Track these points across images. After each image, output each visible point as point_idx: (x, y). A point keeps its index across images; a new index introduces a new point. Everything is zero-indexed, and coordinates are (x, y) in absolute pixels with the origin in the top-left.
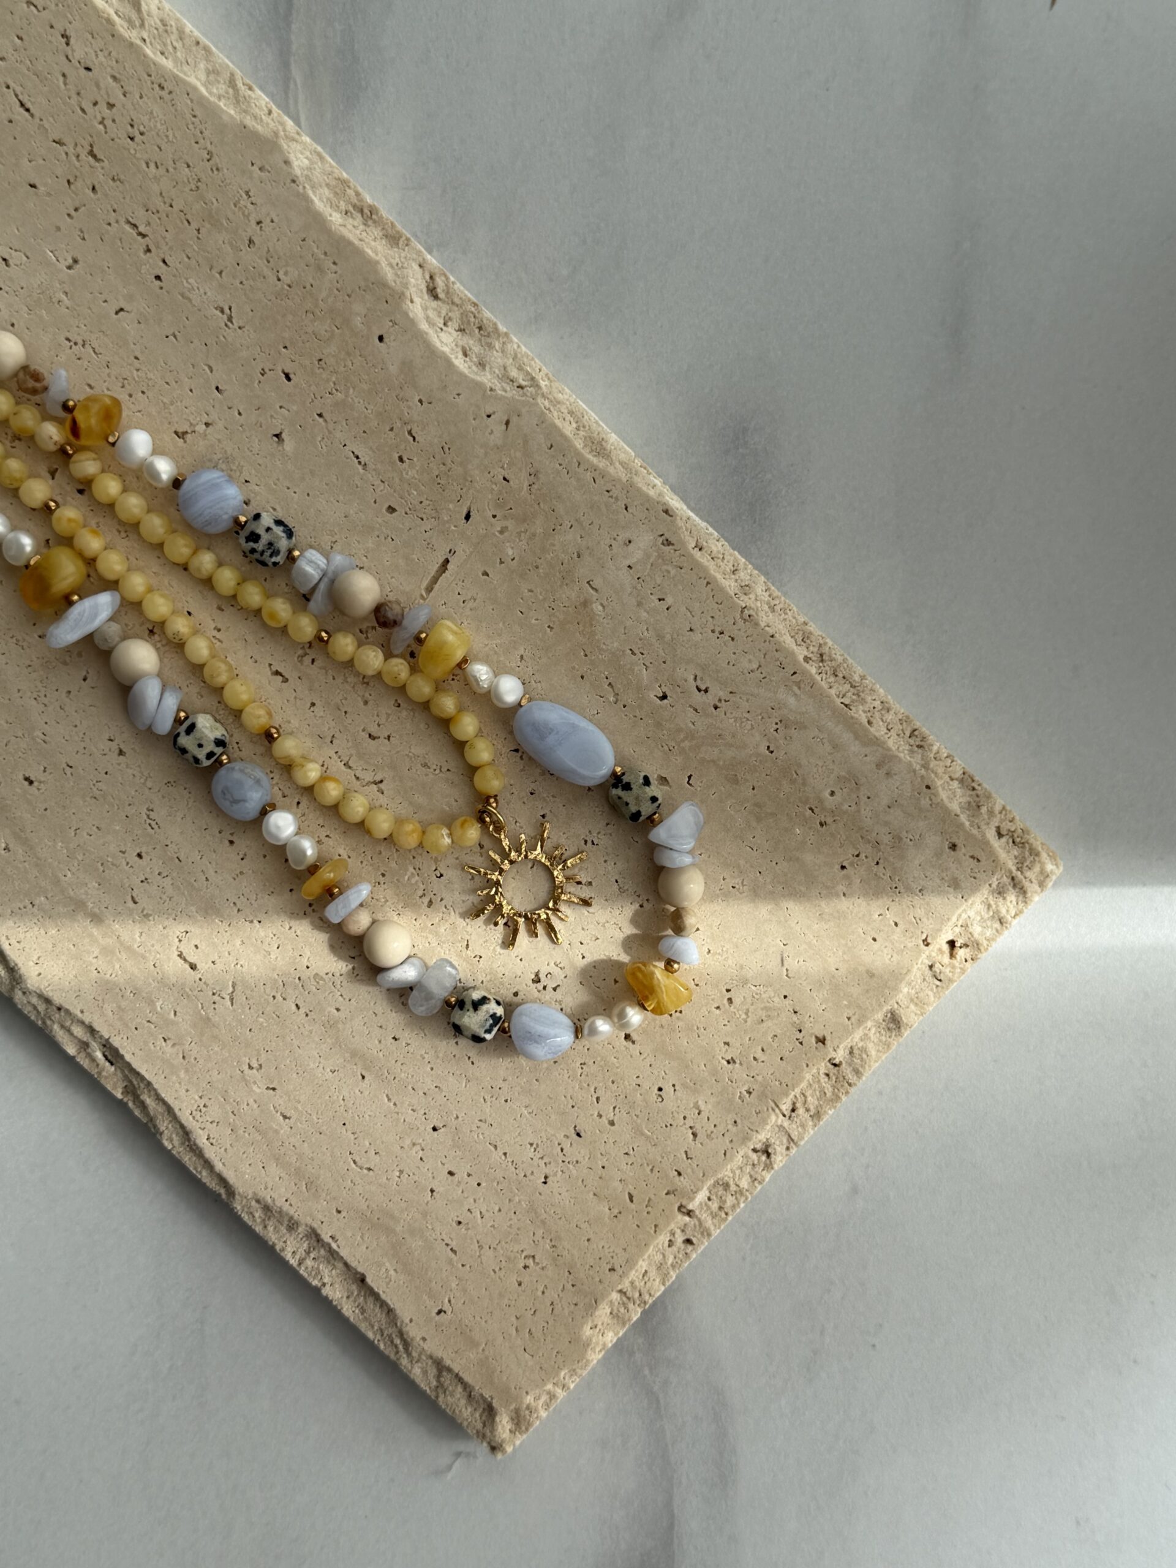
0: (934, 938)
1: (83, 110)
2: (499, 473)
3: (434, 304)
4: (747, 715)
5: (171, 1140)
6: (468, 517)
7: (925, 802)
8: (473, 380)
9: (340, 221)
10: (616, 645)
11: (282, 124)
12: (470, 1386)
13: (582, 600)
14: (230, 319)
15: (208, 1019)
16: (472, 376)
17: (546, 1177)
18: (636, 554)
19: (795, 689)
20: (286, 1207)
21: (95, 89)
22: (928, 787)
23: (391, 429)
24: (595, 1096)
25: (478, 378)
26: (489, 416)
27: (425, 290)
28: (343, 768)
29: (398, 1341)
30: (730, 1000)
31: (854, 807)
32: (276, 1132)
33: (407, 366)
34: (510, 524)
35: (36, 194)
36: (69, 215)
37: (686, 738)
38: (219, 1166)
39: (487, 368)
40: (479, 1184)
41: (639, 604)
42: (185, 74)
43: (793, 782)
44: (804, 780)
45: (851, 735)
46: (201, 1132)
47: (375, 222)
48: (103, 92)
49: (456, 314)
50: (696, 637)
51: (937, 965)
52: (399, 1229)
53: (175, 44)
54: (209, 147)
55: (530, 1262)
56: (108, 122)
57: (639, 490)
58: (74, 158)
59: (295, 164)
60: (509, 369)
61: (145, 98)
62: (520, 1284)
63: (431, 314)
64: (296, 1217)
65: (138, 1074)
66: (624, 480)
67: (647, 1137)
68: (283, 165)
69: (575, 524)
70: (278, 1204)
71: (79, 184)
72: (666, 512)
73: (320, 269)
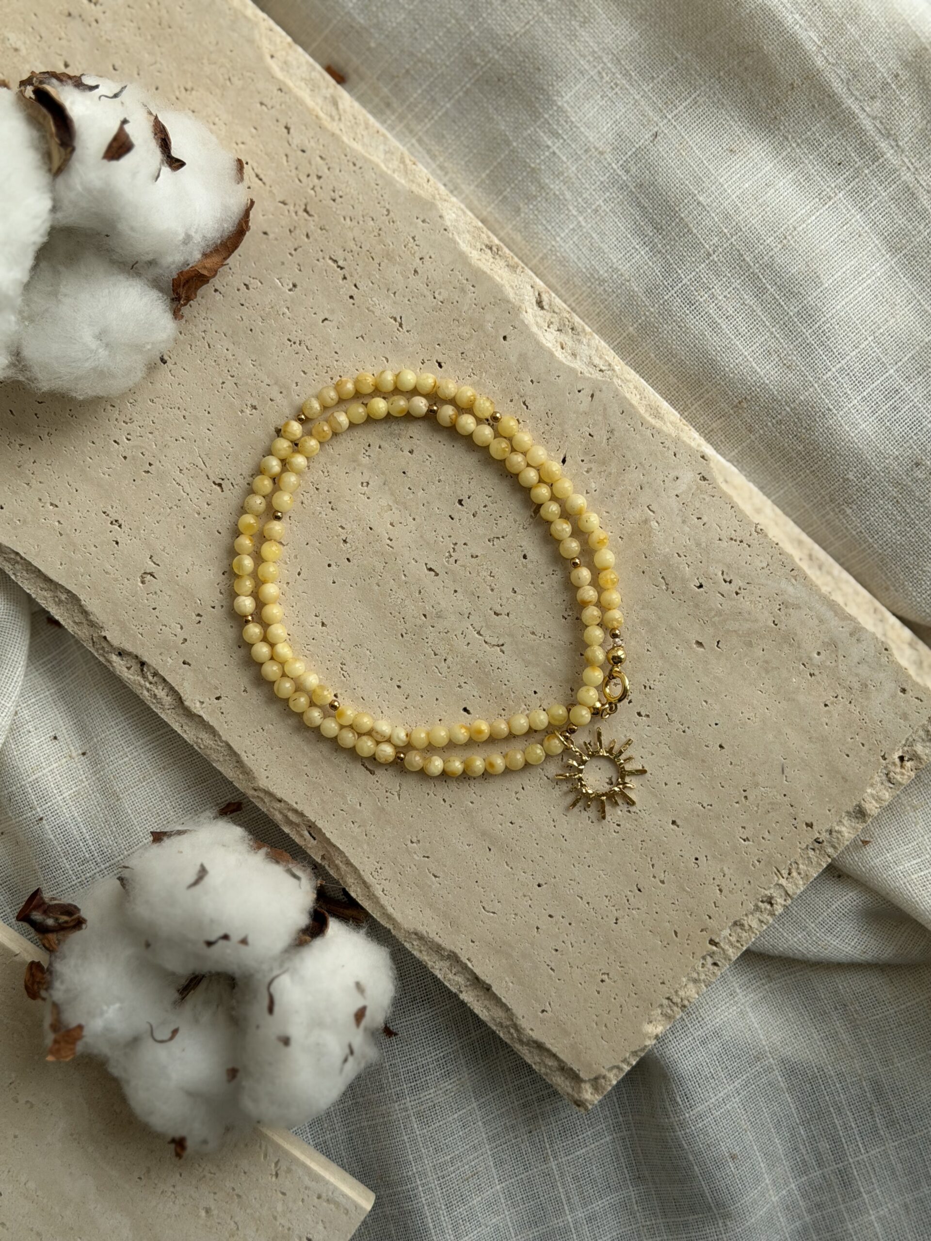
0: (890, 755)
1: (300, 181)
2: (586, 430)
3: (542, 312)
4: (759, 599)
5: (356, 891)
6: (564, 461)
7: (884, 660)
8: (568, 366)
9: (477, 257)
10: (667, 550)
11: (437, 189)
12: (563, 1062)
13: (644, 518)
14: (401, 325)
15: (383, 809)
16: (568, 363)
17: (617, 919)
18: (682, 487)
19: (793, 581)
20: (437, 939)
21: (308, 165)
22: (886, 649)
23: (511, 401)
24: (651, 863)
25: (572, 365)
26: (579, 391)
27: (535, 303)
28: (477, 636)
29: (512, 1031)
30: (746, 797)
31: (834, 663)
32: (430, 887)
33: (523, 357)
34: (592, 465)
35: (268, 239)
36: (290, 254)
37: (716, 615)
38: (390, 910)
39: (578, 357)
40: (570, 924)
41: (684, 522)
42: (370, 154)
43: (791, 645)
44: (799, 644)
45: (832, 613)
46: (378, 886)
47: (500, 256)
48: (314, 167)
49: (556, 319)
50: (724, 544)
51: (892, 774)
52: (514, 954)
53: (363, 133)
54: (388, 206)
55: (605, 977)
56: (318, 189)
57: (683, 442)
58: (294, 214)
59: (447, 217)
60: (593, 358)
61: (343, 172)
62: (599, 992)
63: (539, 319)
64: (443, 945)
65: (334, 846)
66: (674, 436)
67: (687, 892)
68: (439, 219)
69: (639, 466)
70: (431, 936)
71: (298, 231)
72: (703, 457)
73: (463, 290)
